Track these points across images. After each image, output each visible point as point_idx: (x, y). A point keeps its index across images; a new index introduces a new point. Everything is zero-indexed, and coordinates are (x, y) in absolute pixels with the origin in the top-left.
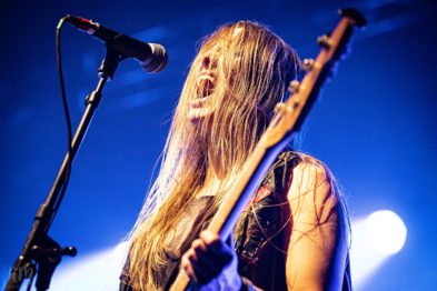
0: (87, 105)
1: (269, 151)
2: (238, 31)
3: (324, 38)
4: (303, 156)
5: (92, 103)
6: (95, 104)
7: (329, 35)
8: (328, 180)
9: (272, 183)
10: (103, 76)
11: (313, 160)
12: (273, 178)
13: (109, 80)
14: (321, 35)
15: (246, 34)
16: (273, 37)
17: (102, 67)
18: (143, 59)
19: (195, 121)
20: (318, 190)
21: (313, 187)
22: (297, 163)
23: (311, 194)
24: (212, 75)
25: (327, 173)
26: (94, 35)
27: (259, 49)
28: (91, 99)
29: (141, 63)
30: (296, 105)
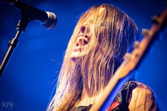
0: (9, 47)
1: (120, 81)
2: (102, 9)
3: (155, 17)
4: (139, 83)
5: (12, 45)
6: (14, 46)
7: (159, 16)
8: (153, 98)
9: (120, 100)
10: (19, 30)
11: (145, 86)
12: (121, 96)
13: (22, 32)
14: (154, 15)
15: (107, 13)
16: (122, 13)
17: (19, 25)
18: (43, 21)
19: (74, 59)
20: (147, 104)
21: (144, 103)
22: (135, 87)
23: (143, 107)
24: (86, 37)
25: (153, 94)
26: (14, 5)
27: (114, 21)
28: (12, 43)
29: (41, 23)
30: (137, 56)
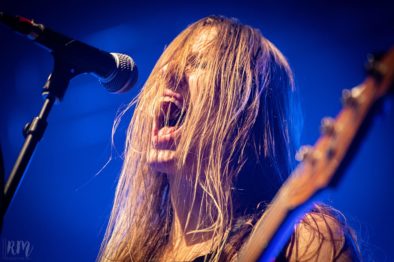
0: (26, 137)
6: (38, 134)
10: (48, 97)
13: (57, 102)
17: (47, 85)
26: (37, 40)
28: (32, 128)
